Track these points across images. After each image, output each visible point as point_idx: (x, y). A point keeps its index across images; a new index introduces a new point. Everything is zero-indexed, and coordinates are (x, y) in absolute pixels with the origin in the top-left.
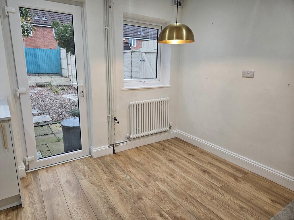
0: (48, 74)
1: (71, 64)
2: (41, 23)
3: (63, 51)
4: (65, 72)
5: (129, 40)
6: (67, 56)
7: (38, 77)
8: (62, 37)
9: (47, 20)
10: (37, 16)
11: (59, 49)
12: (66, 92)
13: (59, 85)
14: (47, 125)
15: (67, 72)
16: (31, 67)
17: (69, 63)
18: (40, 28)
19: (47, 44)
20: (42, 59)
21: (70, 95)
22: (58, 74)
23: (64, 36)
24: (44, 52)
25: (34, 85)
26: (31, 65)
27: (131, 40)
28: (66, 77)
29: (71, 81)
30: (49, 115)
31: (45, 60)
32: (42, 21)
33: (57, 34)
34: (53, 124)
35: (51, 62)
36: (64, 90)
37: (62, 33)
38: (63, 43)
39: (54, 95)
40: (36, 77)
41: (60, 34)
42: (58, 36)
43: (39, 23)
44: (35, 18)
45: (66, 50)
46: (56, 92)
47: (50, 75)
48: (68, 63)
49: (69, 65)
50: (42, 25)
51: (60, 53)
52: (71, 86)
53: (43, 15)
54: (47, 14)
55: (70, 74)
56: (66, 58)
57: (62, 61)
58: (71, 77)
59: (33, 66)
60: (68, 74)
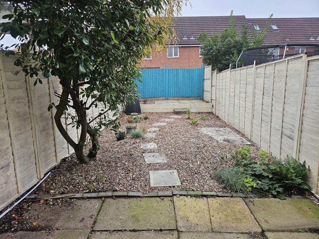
0: (188, 98)
1: (216, 85)
2: (188, 43)
3: (208, 69)
4: (207, 96)
5: (295, 49)
6: (212, 75)
7: (177, 101)
8: (209, 50)
9: (194, 39)
10: (185, 36)
11: (204, 67)
12: (207, 123)
13: (198, 111)
14: (171, 196)
15: (210, 95)
16: (171, 90)
17: (214, 83)
18: (187, 48)
19: (191, 64)
20: (183, 80)
21: (211, 128)
22: (199, 98)
23: (212, 49)
24: (187, 72)
25: (172, 111)
26: (172, 88)
27: (298, 49)
28: (207, 102)
29: (214, 107)
30: (178, 171)
31: (187, 82)
32: (189, 41)
33: (204, 48)
34: (181, 195)
35: (193, 83)
36: (204, 120)
37: (210, 46)
38: (209, 59)
39: (191, 127)
40: (174, 101)
41: (207, 47)
42: (204, 50)
43: (186, 43)
44: (184, 39)
45: (212, 68)
46: (195, 124)
47: (190, 98)
48: (212, 84)
49: (213, 87)
50: (189, 45)
51: (204, 72)
52: (213, 114)
53: (191, 35)
54: (195, 33)
55: (214, 98)
56: (211, 78)
57: (205, 81)
58: (214, 102)
59: (173, 88)
60: (210, 98)
